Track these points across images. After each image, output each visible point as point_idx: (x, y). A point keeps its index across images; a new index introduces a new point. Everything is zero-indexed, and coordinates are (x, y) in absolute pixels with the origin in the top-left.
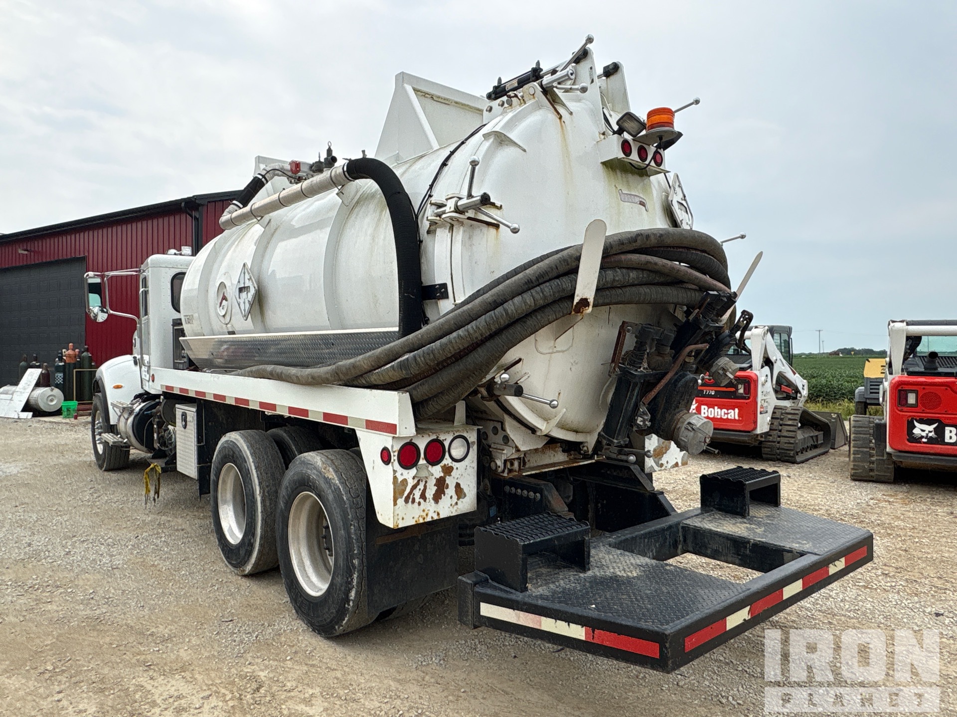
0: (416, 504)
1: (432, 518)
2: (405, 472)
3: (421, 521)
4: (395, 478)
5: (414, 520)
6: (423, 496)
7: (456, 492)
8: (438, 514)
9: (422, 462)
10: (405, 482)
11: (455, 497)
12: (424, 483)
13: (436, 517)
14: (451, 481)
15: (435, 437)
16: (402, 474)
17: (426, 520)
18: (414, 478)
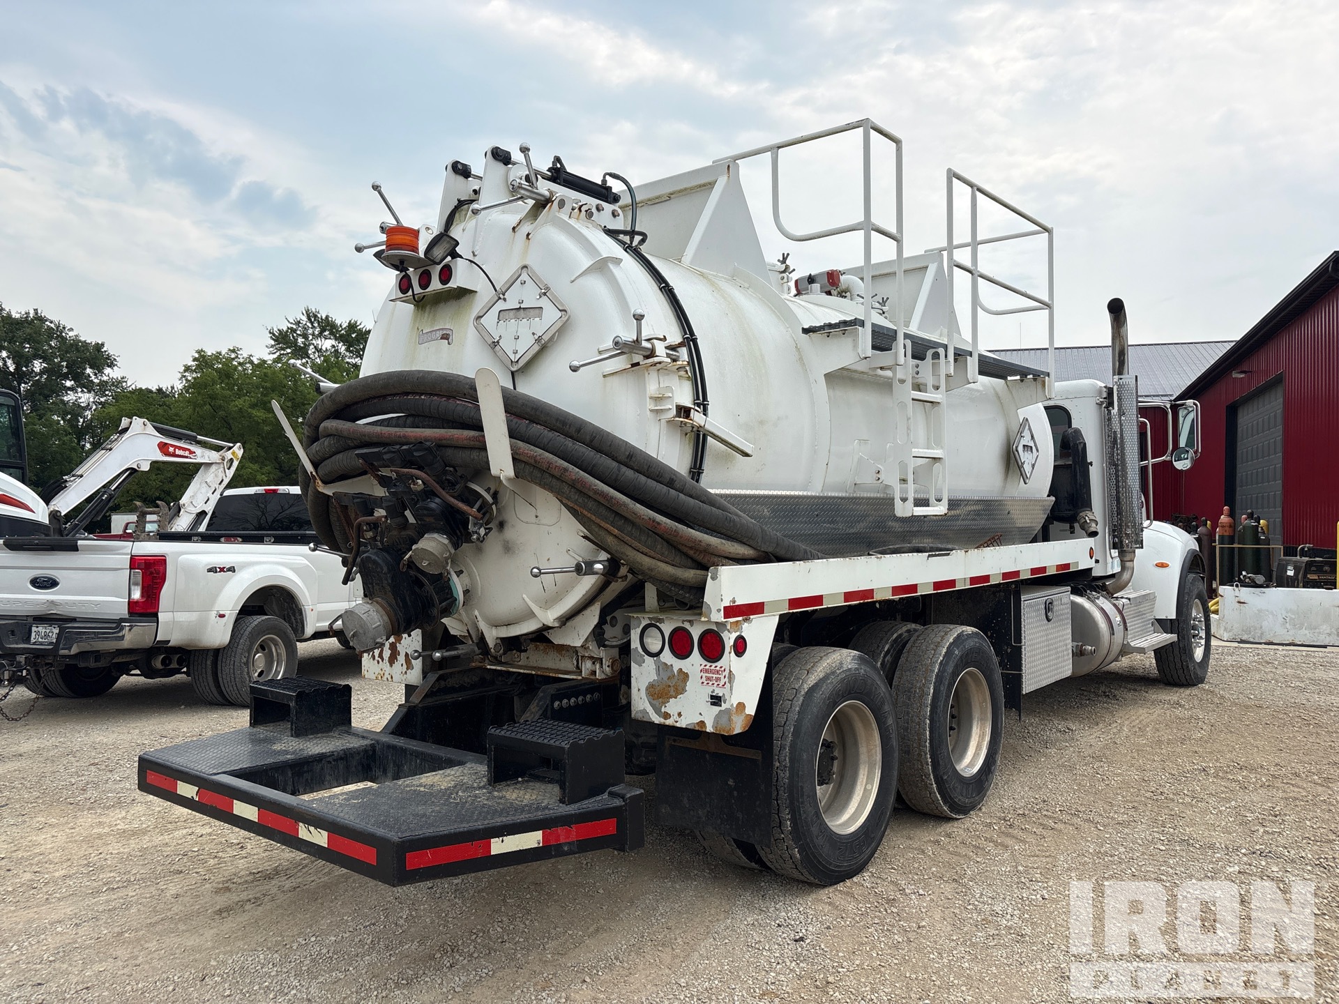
11: (405, 667)
14: (401, 649)
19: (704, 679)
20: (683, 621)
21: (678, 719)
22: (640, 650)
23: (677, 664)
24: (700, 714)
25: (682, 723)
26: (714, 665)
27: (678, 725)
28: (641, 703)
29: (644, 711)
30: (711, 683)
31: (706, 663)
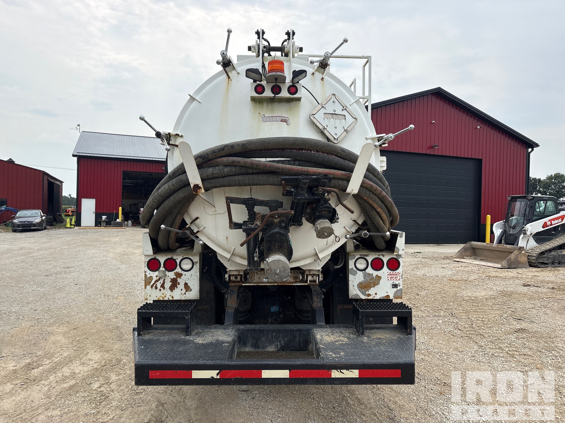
0: (158, 290)
1: (168, 298)
2: (152, 273)
3: (161, 299)
4: (145, 275)
5: (157, 298)
6: (163, 286)
7: (185, 288)
8: (172, 297)
9: (162, 269)
10: (151, 278)
11: (184, 290)
12: (163, 280)
13: (171, 299)
14: (181, 281)
15: (171, 257)
16: (149, 274)
17: (164, 299)
18: (157, 276)
19: (389, 278)
20: (379, 255)
21: (375, 296)
22: (355, 269)
23: (375, 273)
24: (387, 292)
25: (377, 297)
26: (395, 272)
27: (375, 298)
28: (354, 291)
29: (357, 295)
30: (392, 279)
31: (391, 271)
